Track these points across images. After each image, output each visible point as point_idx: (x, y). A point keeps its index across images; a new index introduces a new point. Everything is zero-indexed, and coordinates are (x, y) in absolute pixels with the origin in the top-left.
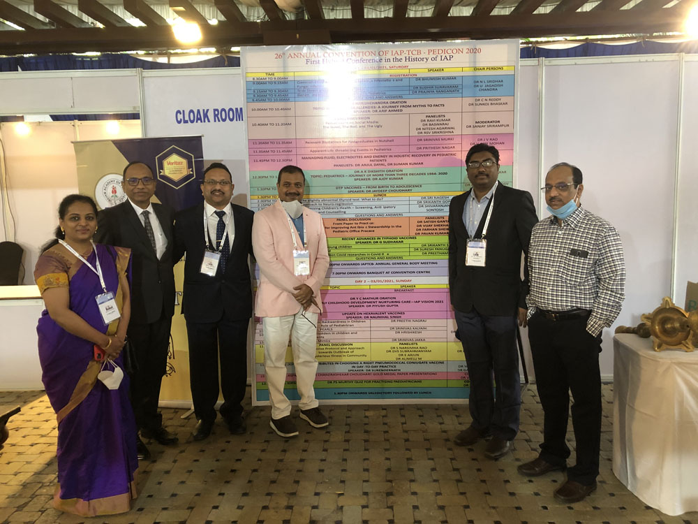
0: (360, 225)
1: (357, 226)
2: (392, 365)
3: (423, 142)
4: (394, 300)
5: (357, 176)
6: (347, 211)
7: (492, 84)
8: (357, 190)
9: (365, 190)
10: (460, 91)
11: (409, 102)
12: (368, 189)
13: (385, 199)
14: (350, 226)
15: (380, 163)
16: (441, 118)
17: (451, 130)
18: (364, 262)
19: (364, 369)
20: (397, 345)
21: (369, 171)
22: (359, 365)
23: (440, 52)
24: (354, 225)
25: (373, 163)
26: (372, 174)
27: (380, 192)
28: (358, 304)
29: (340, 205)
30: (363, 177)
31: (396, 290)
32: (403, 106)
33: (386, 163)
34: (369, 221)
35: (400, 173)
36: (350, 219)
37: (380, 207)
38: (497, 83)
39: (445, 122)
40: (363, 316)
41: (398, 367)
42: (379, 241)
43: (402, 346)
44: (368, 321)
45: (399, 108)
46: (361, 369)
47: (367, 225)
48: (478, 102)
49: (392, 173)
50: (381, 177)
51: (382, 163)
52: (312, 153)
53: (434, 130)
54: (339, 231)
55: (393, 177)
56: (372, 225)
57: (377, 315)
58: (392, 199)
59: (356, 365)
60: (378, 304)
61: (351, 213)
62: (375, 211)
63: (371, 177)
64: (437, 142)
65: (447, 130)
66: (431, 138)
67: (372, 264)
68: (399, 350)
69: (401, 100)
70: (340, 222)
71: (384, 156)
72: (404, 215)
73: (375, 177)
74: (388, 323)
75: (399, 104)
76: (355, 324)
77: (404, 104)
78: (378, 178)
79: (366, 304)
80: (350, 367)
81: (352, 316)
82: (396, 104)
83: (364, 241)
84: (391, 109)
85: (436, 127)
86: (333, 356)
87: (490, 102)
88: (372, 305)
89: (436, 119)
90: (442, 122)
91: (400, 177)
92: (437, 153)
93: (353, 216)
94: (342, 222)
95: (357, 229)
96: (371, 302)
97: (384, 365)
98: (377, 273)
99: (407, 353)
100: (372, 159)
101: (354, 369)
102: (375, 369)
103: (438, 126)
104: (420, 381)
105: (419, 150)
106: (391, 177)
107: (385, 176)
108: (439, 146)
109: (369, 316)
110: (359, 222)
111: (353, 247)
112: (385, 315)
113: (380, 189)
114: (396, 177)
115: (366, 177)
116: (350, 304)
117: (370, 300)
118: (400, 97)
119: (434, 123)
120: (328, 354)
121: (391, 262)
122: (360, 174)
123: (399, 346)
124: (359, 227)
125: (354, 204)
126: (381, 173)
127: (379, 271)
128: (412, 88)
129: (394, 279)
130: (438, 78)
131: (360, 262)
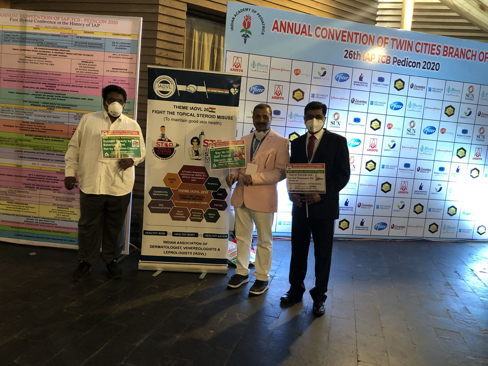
0: (38, 127)
1: (35, 127)
2: (52, 220)
3: (79, 78)
4: (55, 179)
5: (37, 95)
6: (30, 117)
7: (123, 45)
8: (36, 104)
9: (41, 104)
10: (104, 48)
11: (72, 51)
12: (43, 104)
13: (53, 112)
14: (31, 127)
15: (52, 88)
16: (91, 64)
17: (97, 72)
18: (38, 152)
19: (34, 221)
20: (56, 208)
21: (44, 93)
22: (31, 218)
23: (92, 21)
24: (33, 127)
25: (47, 88)
26: (46, 94)
27: (51, 107)
28: (32, 179)
29: (25, 112)
30: (41, 97)
31: (57, 172)
32: (68, 54)
33: (55, 89)
34: (43, 125)
35: (64, 96)
36: (31, 123)
37: (50, 117)
38: (127, 45)
39: (93, 67)
40: (35, 187)
41: (56, 222)
42: (48, 139)
43: (59, 209)
44: (38, 191)
45: (65, 55)
46: (32, 221)
47: (42, 128)
48: (115, 56)
49: (59, 96)
50: (52, 98)
51: (53, 88)
52: (9, 77)
53: (86, 71)
54: (24, 130)
55: (59, 98)
56: (45, 128)
57: (44, 187)
58: (57, 112)
59: (29, 218)
60: (45, 180)
61: (32, 119)
62: (47, 119)
63: (45, 97)
64: (87, 79)
65: (94, 72)
66: (84, 76)
67: (44, 153)
68: (57, 211)
69: (66, 49)
70: (25, 124)
71: (54, 84)
72: (65, 124)
73: (48, 97)
74: (51, 193)
75: (65, 52)
76: (31, 192)
77: (69, 52)
78: (50, 98)
79: (38, 179)
80: (25, 219)
81: (29, 186)
82: (63, 52)
83: (39, 138)
84: (60, 54)
85: (88, 69)
86: (15, 210)
87: (122, 56)
88: (42, 180)
89: (88, 64)
90: (91, 66)
91: (64, 99)
92: (87, 86)
93: (33, 121)
94: (26, 124)
95: (35, 130)
96: (41, 178)
97: (47, 220)
98: (46, 160)
99: (62, 214)
100: (47, 85)
101: (28, 220)
102: (41, 222)
103: (89, 69)
104: (68, 233)
105: (77, 83)
106: (58, 98)
107: (54, 97)
108: (89, 81)
109: (39, 187)
110: (36, 125)
111: (32, 141)
112: (49, 188)
113: (51, 105)
114: (61, 98)
115: (42, 96)
116: (28, 178)
117: (41, 177)
118: (66, 47)
119: (86, 66)
120: (12, 209)
121: (55, 153)
122: (39, 94)
123: (57, 209)
124: (36, 129)
125: (35, 113)
126: (52, 95)
127: (47, 158)
128: (73, 43)
129: (57, 165)
130: (90, 38)
131: (36, 151)
